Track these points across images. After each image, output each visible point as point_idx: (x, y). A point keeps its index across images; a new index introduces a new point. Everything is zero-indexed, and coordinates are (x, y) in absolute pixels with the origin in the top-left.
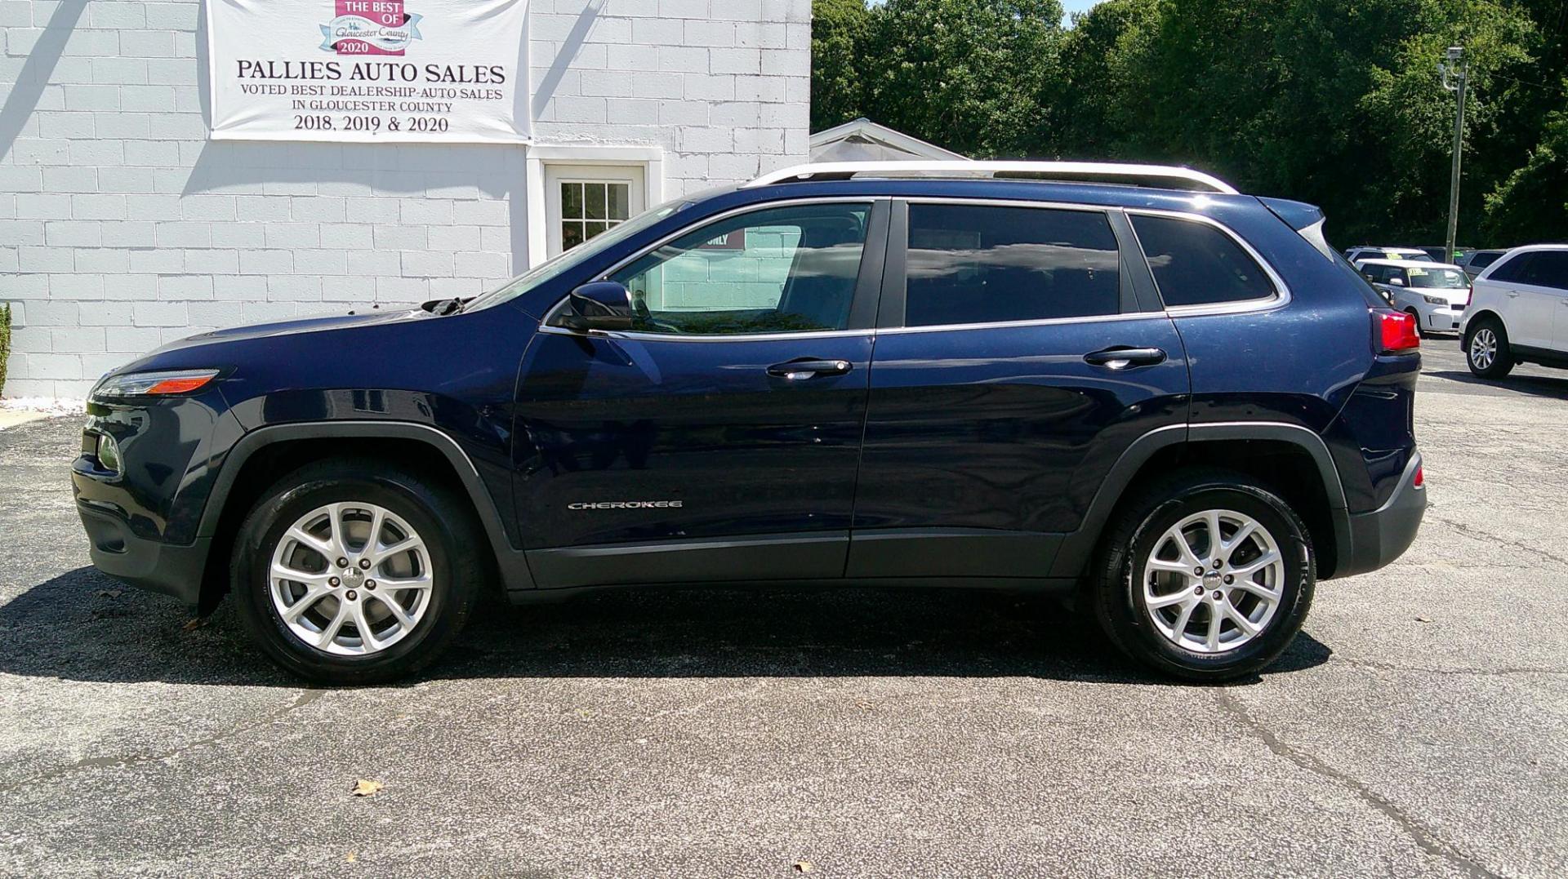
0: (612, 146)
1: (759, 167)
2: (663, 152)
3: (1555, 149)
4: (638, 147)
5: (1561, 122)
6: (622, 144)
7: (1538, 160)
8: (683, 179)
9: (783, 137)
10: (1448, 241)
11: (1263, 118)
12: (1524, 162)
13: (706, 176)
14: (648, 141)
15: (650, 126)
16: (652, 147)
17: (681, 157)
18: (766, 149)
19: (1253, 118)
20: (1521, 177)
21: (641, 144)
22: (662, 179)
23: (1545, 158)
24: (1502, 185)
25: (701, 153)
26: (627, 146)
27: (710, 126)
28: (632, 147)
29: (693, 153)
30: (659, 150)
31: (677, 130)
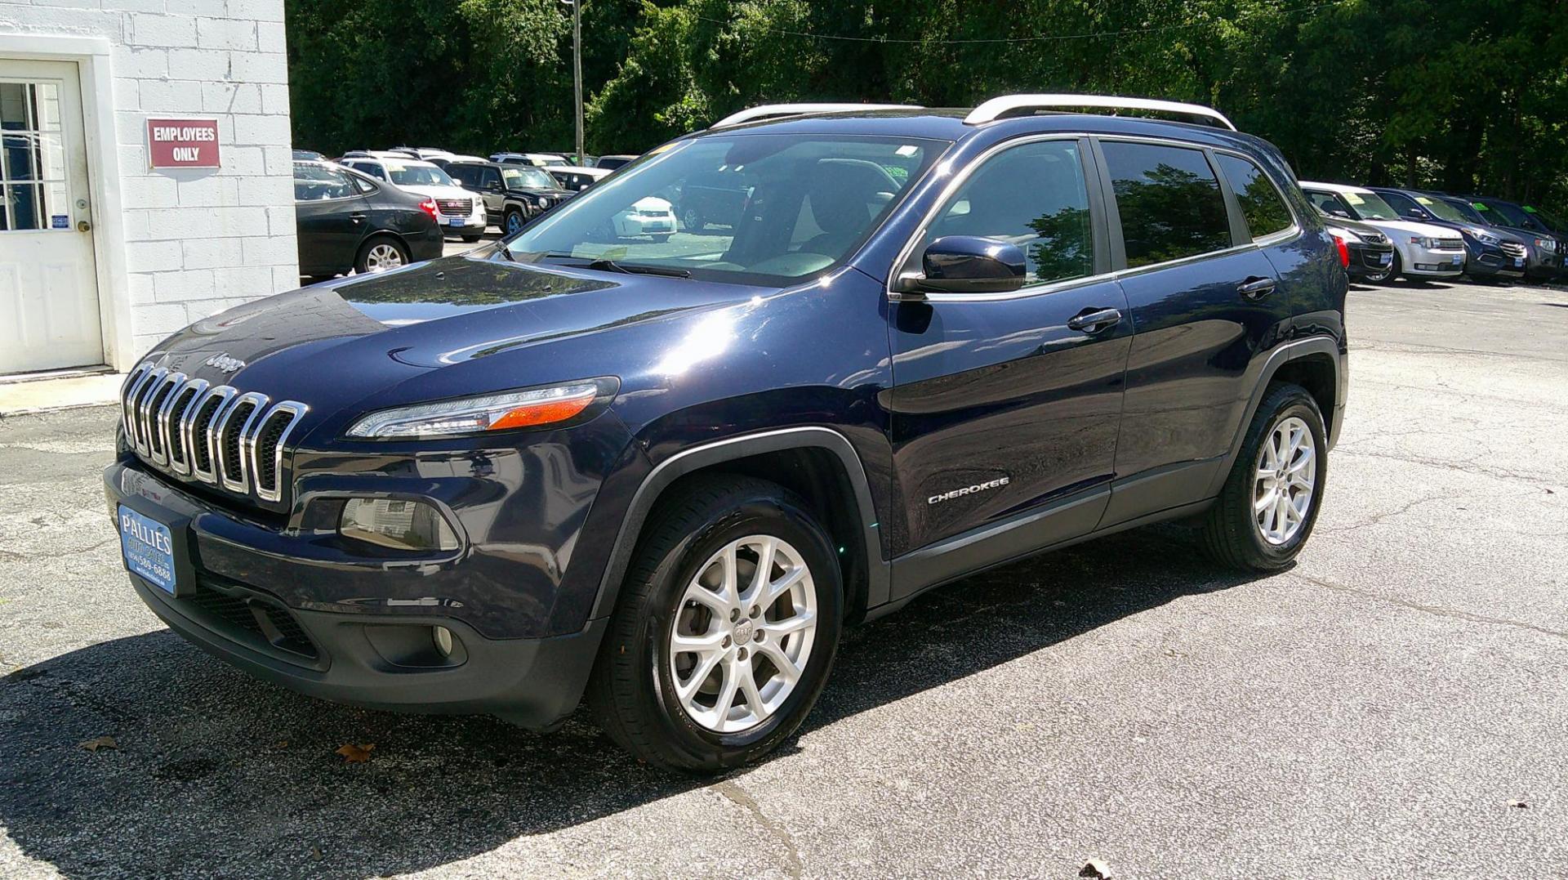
0: (39, 35)
1: (230, 66)
2: (110, 44)
3: (640, 62)
4: (76, 37)
5: (642, 38)
6: (54, 32)
7: (628, 73)
8: (138, 79)
9: (256, 30)
10: (578, 148)
11: (352, 18)
12: (615, 74)
13: (166, 75)
14: (88, 29)
15: (91, 10)
16: (94, 38)
17: (133, 51)
18: (237, 45)
19: (343, 18)
20: (615, 88)
21: (79, 34)
22: (113, 80)
23: (633, 70)
24: (598, 95)
25: (159, 48)
26: (61, 35)
27: (167, 14)
28: (68, 36)
29: (148, 47)
30: (102, 41)
31: (125, 16)
